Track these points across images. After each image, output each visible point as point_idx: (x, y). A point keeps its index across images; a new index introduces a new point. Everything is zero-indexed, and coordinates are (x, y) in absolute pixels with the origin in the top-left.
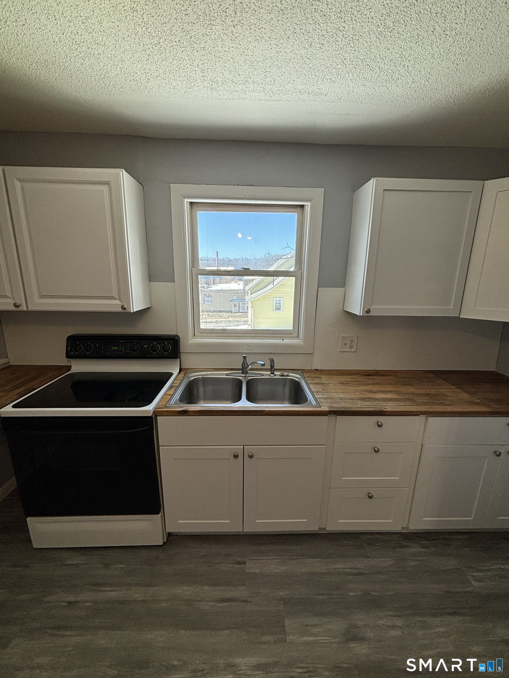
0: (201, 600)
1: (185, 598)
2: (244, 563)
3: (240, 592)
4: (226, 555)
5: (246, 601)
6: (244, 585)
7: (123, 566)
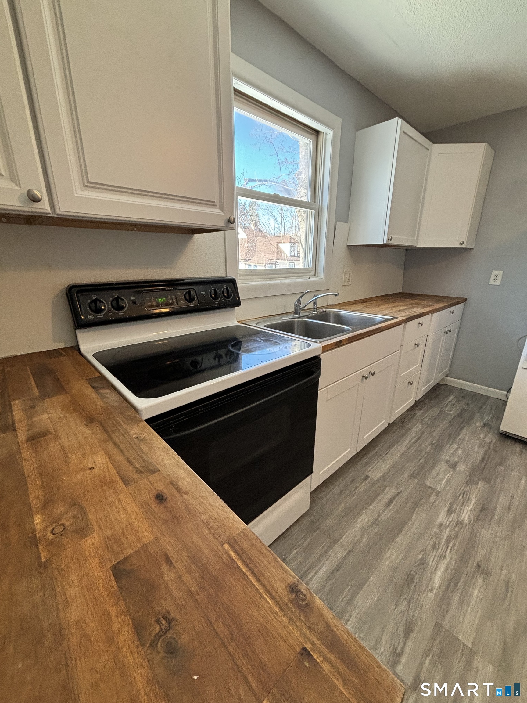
0: (379, 516)
1: (369, 524)
2: (367, 477)
3: (390, 492)
4: (352, 481)
5: (399, 493)
6: (386, 487)
7: (296, 551)
